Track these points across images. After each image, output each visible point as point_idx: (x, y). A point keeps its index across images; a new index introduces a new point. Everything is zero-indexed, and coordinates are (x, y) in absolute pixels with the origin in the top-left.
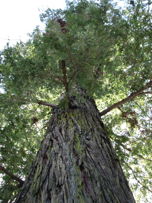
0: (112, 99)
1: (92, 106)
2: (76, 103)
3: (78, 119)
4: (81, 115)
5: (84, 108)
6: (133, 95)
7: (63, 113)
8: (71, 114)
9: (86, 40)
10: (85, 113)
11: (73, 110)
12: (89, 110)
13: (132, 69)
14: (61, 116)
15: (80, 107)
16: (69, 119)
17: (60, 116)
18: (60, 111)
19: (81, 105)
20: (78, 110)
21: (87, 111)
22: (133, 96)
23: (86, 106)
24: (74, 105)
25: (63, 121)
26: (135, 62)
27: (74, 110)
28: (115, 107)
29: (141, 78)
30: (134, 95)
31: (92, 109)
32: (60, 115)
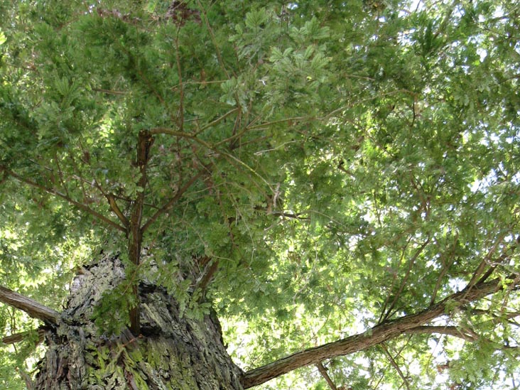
0: (288, 328)
1: (214, 338)
2: (153, 317)
3: (167, 379)
4: (179, 364)
5: (186, 340)
6: (390, 327)
7: (103, 344)
8: (138, 354)
9: (293, 81)
10: (192, 363)
11: (146, 341)
12: (205, 354)
13: (408, 223)
14: (96, 357)
15: (172, 337)
16: (132, 371)
17: (94, 354)
18: (90, 336)
19: (176, 329)
20: (164, 346)
21: (199, 357)
22: (389, 331)
23: (192, 335)
24: (148, 324)
25: (115, 376)
26: (425, 197)
27: (151, 341)
28: (308, 360)
29: (432, 267)
30: (394, 330)
31: (214, 350)
32: (91, 351)
